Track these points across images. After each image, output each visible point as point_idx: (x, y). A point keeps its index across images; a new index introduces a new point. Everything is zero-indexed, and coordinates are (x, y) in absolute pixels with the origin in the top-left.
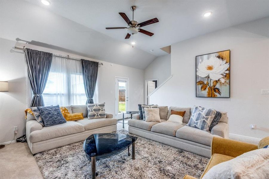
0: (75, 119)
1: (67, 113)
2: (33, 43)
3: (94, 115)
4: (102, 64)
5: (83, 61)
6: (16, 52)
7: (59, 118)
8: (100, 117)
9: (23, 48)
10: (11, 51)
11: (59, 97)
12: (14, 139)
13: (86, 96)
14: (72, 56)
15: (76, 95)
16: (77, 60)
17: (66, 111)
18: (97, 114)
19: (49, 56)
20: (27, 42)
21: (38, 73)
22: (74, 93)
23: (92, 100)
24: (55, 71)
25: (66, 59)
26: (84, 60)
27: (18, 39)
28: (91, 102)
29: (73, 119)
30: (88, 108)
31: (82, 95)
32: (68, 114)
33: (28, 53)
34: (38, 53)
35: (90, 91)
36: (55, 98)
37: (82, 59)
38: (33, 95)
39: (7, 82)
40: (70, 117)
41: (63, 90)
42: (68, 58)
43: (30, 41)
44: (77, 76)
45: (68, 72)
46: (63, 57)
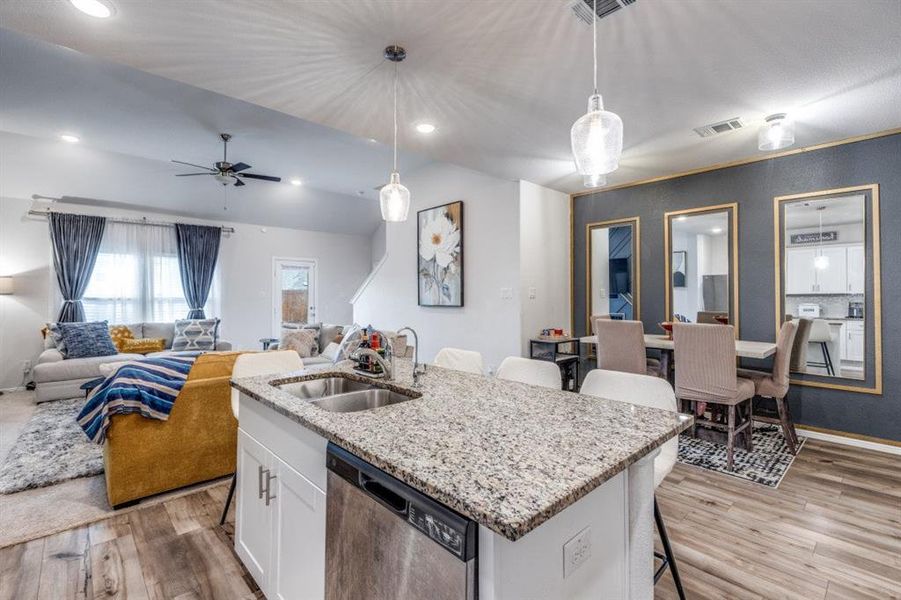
0: (142, 349)
1: (128, 337)
2: (66, 200)
3: (185, 344)
4: (233, 231)
5: (179, 229)
6: (33, 220)
7: (99, 344)
8: (197, 347)
9: (45, 210)
10: (23, 219)
11: (119, 306)
12: (22, 384)
13: (186, 303)
14: (152, 218)
15: (161, 302)
16: (166, 226)
17: (126, 334)
18: (192, 341)
19: (98, 224)
20: (55, 199)
21: (72, 257)
22: (156, 296)
23: (202, 312)
24: (112, 251)
25: (139, 227)
26: (181, 225)
27: (35, 197)
28: (198, 315)
29: (138, 349)
30: (176, 329)
31: (175, 301)
32: (129, 341)
33: (54, 221)
34: (74, 219)
35: (197, 294)
36: (110, 306)
37: (177, 225)
38: (63, 302)
39: (10, 277)
40: (130, 346)
41: (131, 290)
42: (144, 223)
43: (60, 198)
44: (165, 260)
45: (143, 250)
46: (130, 223)
